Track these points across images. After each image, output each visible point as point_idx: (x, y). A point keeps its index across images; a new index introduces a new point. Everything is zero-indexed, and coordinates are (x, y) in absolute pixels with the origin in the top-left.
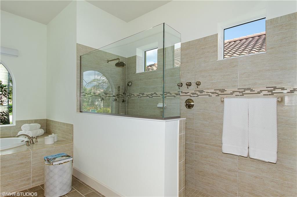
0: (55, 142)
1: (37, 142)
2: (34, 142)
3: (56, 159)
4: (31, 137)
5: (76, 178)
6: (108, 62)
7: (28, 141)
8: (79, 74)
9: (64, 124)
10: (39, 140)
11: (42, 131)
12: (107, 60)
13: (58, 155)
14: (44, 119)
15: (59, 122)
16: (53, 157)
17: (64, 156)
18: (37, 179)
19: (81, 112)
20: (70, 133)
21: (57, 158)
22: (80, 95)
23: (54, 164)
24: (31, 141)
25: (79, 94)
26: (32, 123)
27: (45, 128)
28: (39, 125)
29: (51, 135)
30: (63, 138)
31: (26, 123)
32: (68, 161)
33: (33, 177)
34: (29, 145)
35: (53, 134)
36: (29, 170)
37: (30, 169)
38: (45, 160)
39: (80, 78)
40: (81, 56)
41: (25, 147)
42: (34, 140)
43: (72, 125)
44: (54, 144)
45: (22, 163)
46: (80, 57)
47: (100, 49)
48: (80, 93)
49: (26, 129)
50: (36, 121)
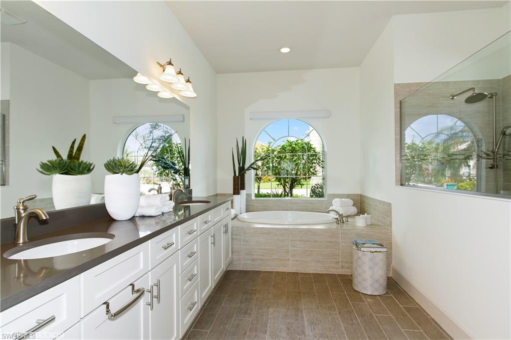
0: (367, 226)
1: (348, 221)
2: (344, 221)
3: (365, 245)
4: (341, 214)
5: (397, 283)
6: (453, 99)
7: (337, 219)
8: (399, 129)
9: (380, 202)
10: (349, 219)
11: (354, 210)
12: (451, 96)
13: (370, 241)
14: (358, 195)
15: (374, 199)
16: (362, 242)
17: (376, 244)
18: (346, 265)
19: (402, 185)
20: (388, 216)
21: (366, 243)
22: (401, 160)
23: (362, 249)
24: (341, 219)
25: (398, 158)
26: (344, 198)
27: (359, 205)
28: (351, 201)
29: (363, 215)
30: (379, 221)
31: (337, 197)
32: (380, 252)
33: (342, 262)
34: (339, 223)
35: (366, 214)
36: (337, 252)
37: (339, 251)
38: (354, 244)
39: (399, 134)
40: (401, 101)
41: (335, 226)
42: (344, 219)
43: (390, 204)
44: (365, 227)
45: (331, 242)
46: (399, 102)
47: (434, 81)
48: (401, 156)
49: (337, 204)
50: (348, 196)
